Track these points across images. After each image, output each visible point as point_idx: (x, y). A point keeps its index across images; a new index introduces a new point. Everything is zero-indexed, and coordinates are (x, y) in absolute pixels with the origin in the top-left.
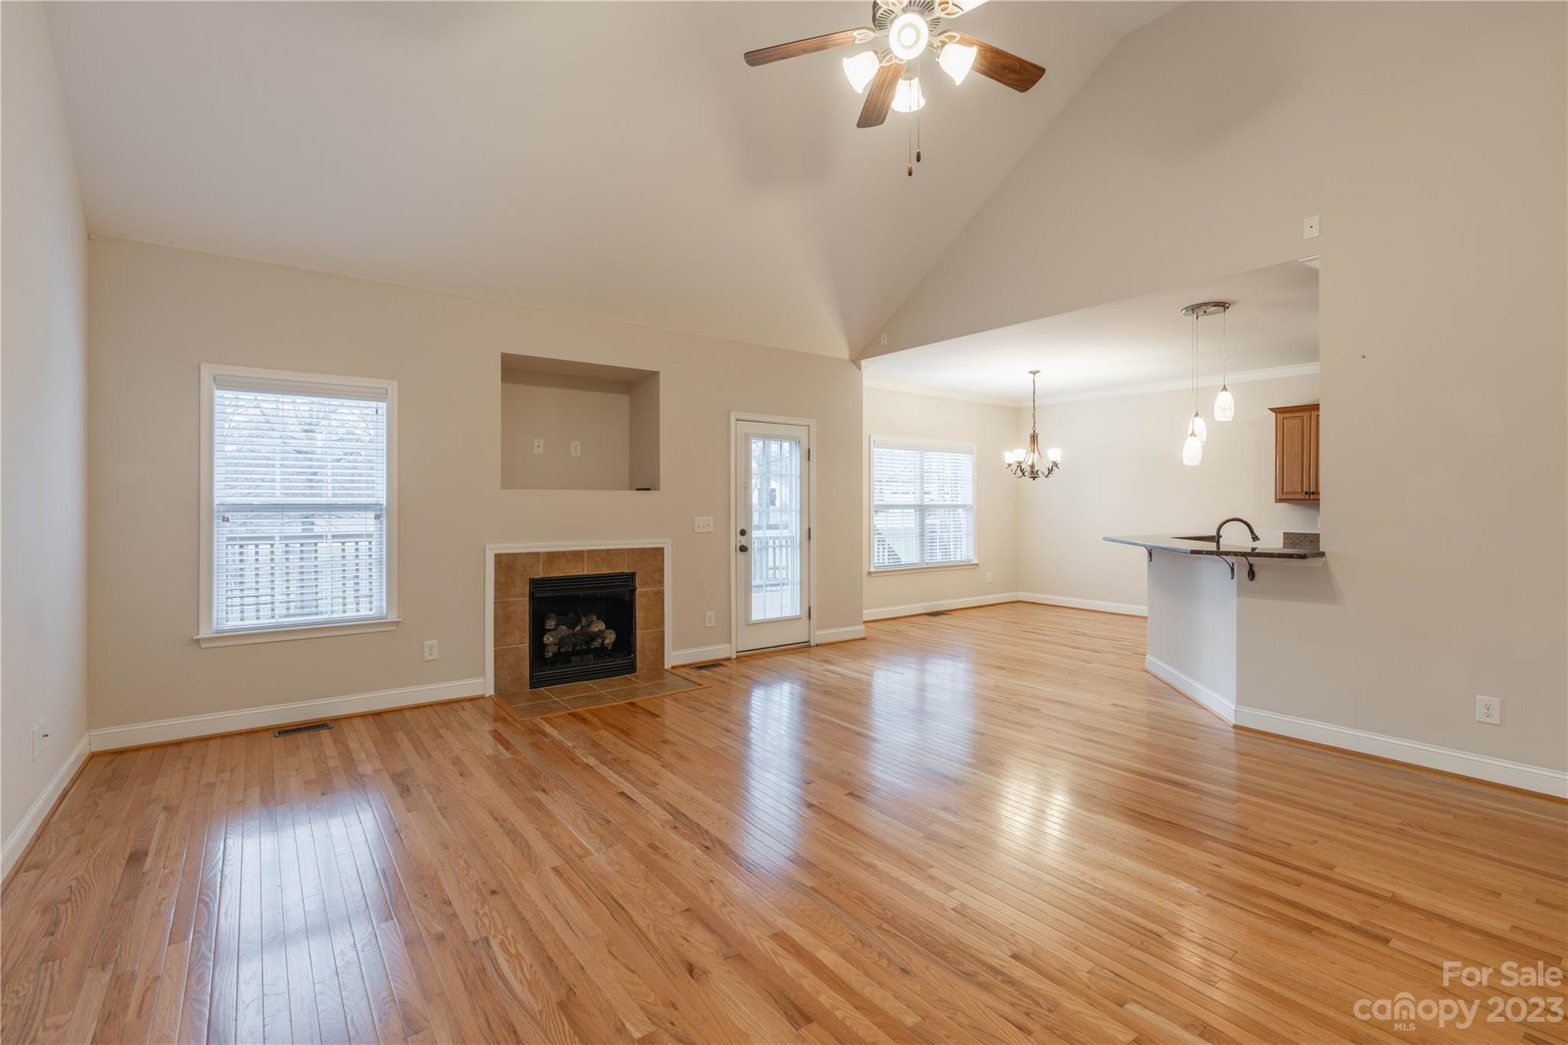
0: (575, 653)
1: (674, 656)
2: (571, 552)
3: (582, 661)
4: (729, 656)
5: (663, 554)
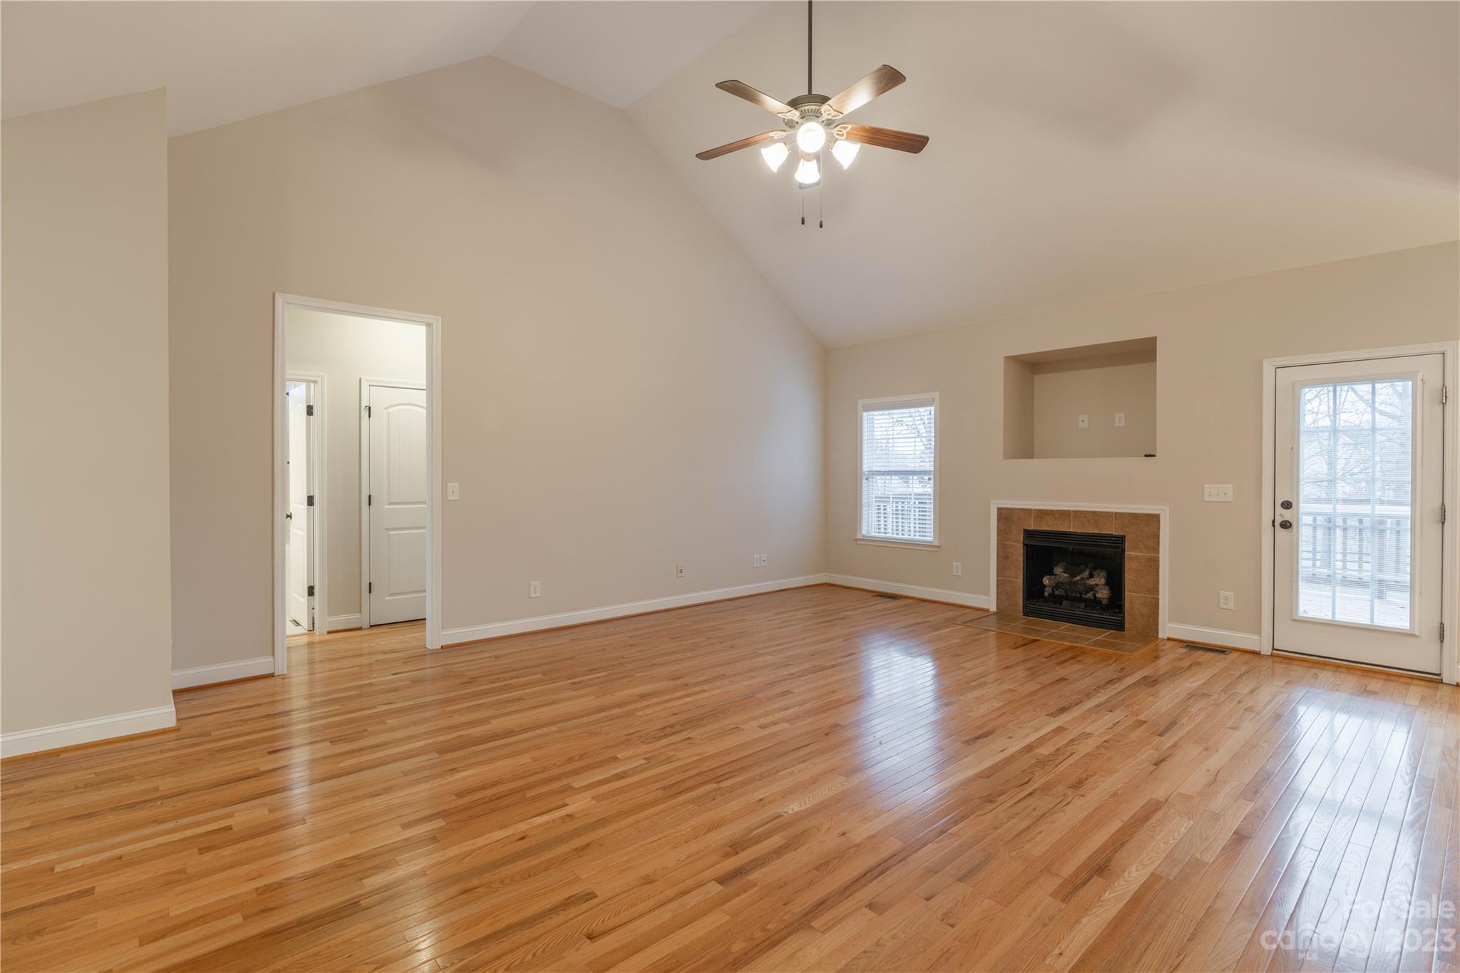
2: (1058, 511)
4: (1256, 649)
5: (1159, 521)
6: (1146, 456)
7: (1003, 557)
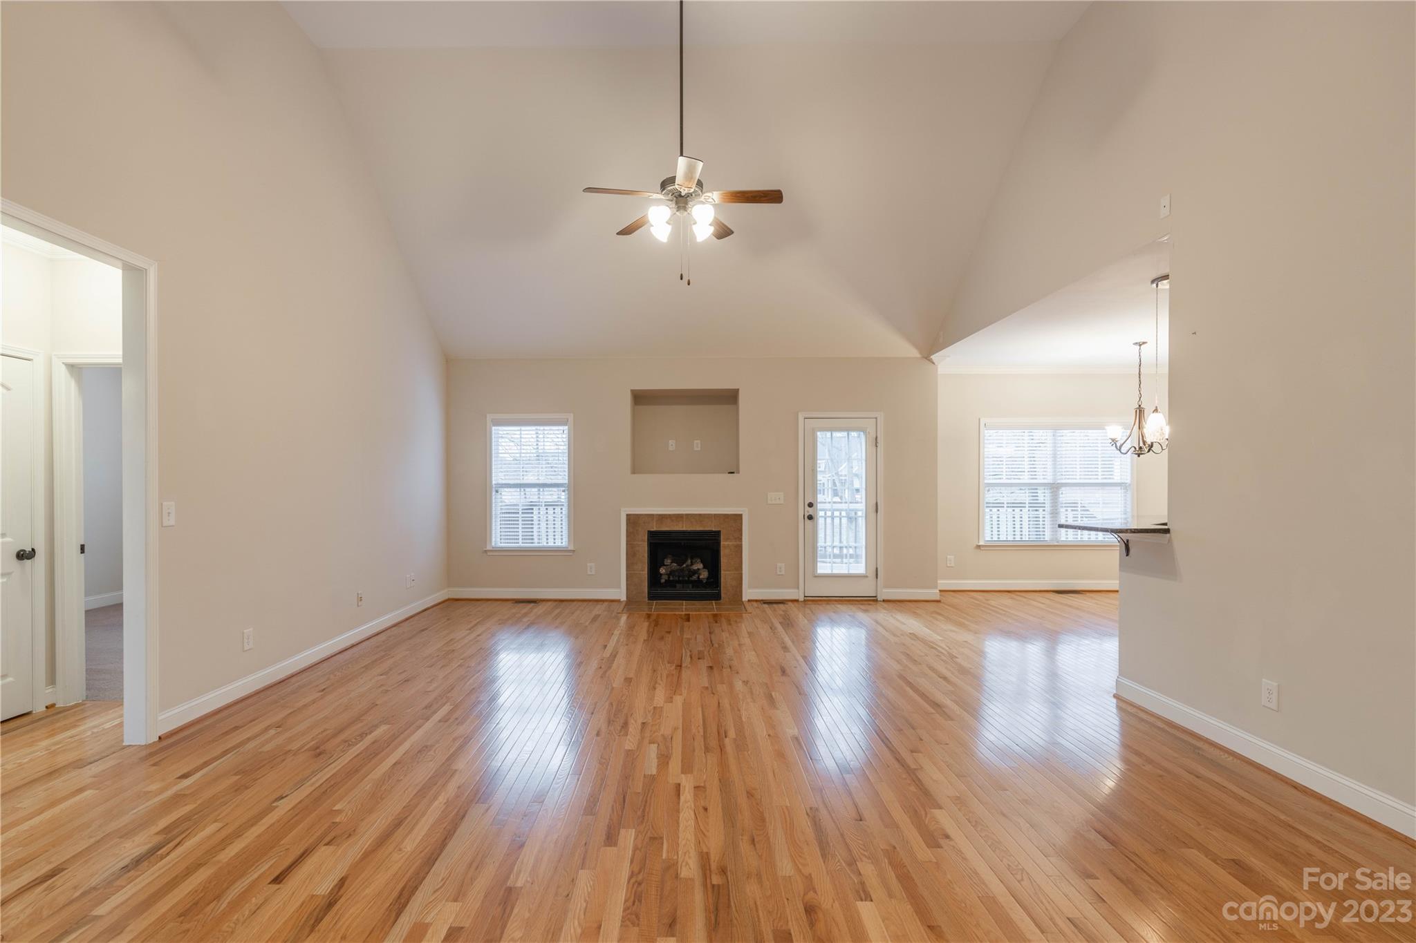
0: (679, 582)
1: (748, 593)
2: (674, 515)
3: (683, 587)
4: (797, 598)
5: (742, 519)
6: (729, 473)
7: (631, 554)
